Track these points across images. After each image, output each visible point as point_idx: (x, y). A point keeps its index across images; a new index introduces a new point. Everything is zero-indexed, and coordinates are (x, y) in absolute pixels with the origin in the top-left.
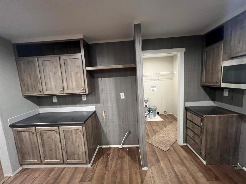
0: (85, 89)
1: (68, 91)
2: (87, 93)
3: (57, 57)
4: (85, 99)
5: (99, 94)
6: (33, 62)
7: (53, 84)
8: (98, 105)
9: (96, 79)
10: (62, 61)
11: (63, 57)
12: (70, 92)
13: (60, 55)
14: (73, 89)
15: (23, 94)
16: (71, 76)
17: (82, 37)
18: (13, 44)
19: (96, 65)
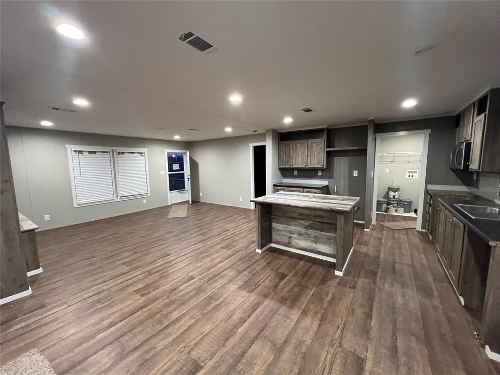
0: (323, 165)
1: (310, 166)
2: (325, 168)
3: (305, 141)
4: (320, 174)
5: (333, 170)
6: (289, 145)
7: (300, 160)
8: (331, 180)
9: (332, 158)
10: (309, 144)
11: (310, 141)
12: (312, 166)
13: (308, 140)
14: (314, 164)
15: (279, 166)
16: (314, 155)
17: (326, 127)
18: (279, 133)
19: (334, 147)
